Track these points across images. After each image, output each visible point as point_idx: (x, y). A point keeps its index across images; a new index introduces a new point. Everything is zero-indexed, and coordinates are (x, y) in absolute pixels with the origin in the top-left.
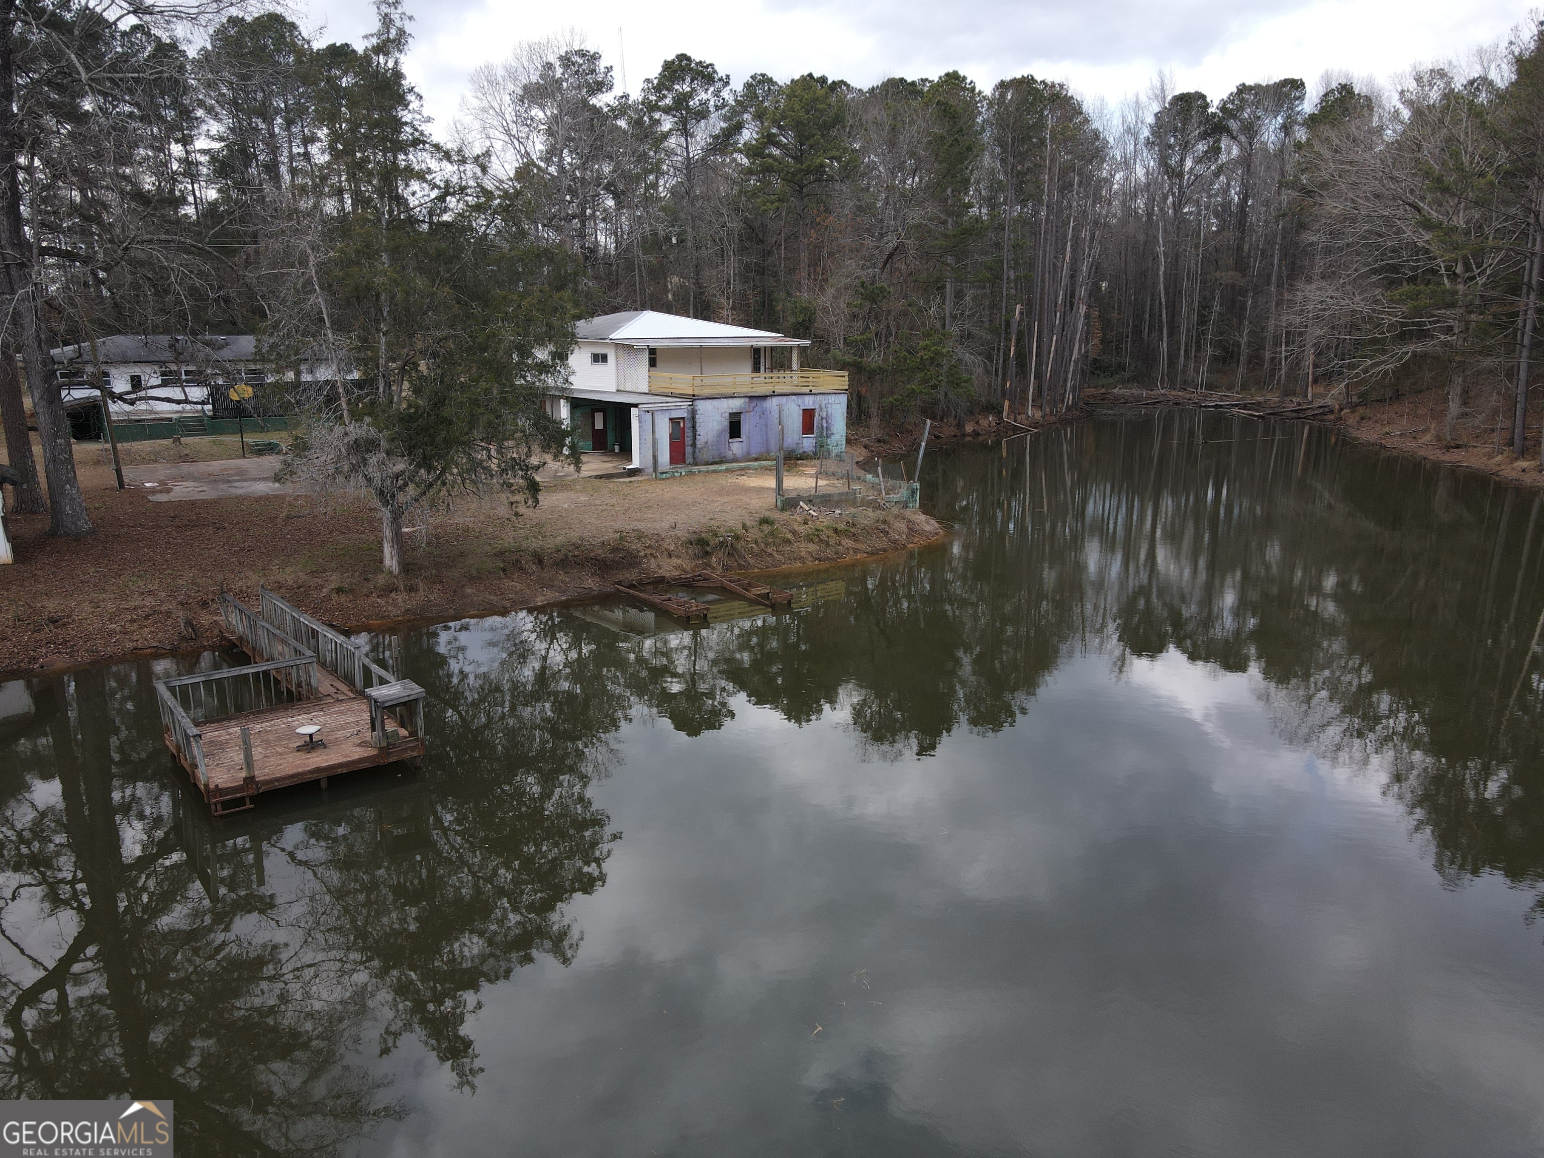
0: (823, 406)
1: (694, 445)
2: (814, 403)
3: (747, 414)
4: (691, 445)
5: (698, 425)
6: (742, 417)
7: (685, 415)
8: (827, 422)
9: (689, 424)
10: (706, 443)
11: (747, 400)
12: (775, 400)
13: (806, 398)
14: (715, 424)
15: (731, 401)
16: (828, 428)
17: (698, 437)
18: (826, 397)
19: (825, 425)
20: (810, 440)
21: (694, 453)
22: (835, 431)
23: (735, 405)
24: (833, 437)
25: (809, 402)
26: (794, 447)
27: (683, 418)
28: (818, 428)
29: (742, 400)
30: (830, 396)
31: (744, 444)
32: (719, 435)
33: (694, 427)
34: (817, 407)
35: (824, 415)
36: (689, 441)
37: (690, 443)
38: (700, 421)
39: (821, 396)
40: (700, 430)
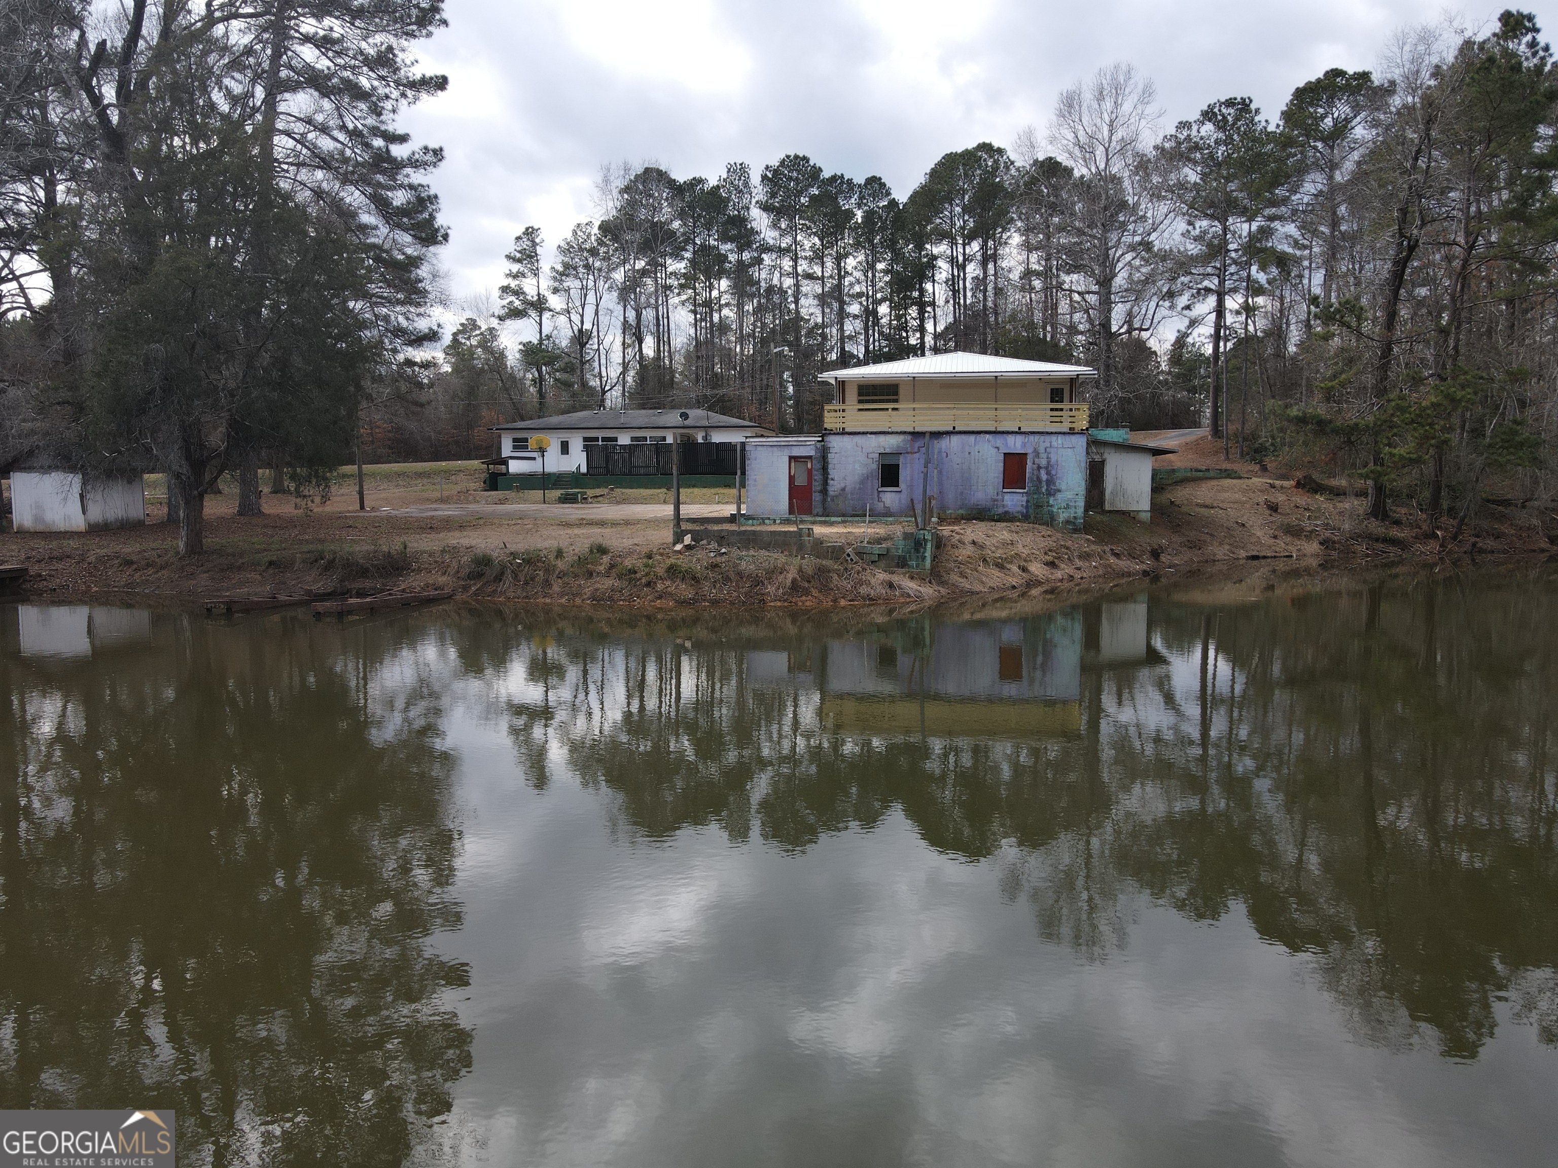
0: (1042, 450)
1: (824, 491)
2: (1024, 445)
3: (909, 456)
4: (821, 492)
5: (830, 466)
6: (901, 461)
7: (812, 453)
8: (1048, 473)
9: (818, 466)
10: (843, 489)
11: (909, 437)
12: (955, 439)
13: (1011, 439)
14: (857, 466)
15: (882, 438)
16: (1050, 482)
17: (831, 482)
18: (1048, 438)
19: (1044, 477)
20: (1019, 497)
21: (824, 501)
22: (1063, 487)
23: (890, 443)
24: (1059, 496)
25: (1016, 444)
26: (989, 504)
27: (810, 457)
28: (1031, 480)
29: (902, 437)
30: (1054, 438)
31: (904, 495)
32: (864, 480)
33: (825, 469)
34: (1029, 450)
35: (1043, 462)
36: (817, 486)
37: (819, 488)
38: (835, 461)
39: (1037, 437)
40: (832, 473)
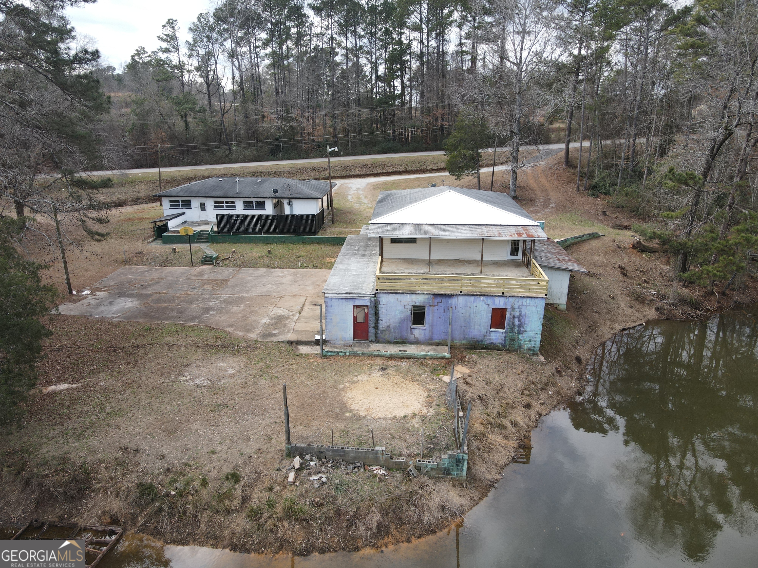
0: (516, 307)
1: (376, 327)
2: (505, 303)
3: (431, 308)
4: (374, 327)
5: (380, 312)
6: (426, 310)
7: (368, 304)
8: (519, 321)
9: (372, 312)
10: (389, 327)
11: (432, 296)
12: (461, 299)
13: (497, 300)
14: (397, 313)
15: (414, 296)
16: (519, 326)
17: (380, 322)
18: (521, 300)
19: (517, 322)
20: (501, 334)
21: (376, 333)
22: (528, 329)
23: (419, 300)
24: (525, 334)
25: (500, 303)
26: (481, 338)
27: (367, 306)
28: (509, 324)
29: (426, 297)
30: (525, 300)
31: (427, 331)
32: (402, 321)
33: (376, 314)
34: (508, 307)
35: (517, 314)
36: (371, 323)
37: (373, 325)
38: (383, 309)
39: (514, 299)
40: (381, 317)
